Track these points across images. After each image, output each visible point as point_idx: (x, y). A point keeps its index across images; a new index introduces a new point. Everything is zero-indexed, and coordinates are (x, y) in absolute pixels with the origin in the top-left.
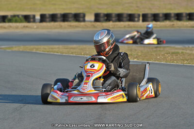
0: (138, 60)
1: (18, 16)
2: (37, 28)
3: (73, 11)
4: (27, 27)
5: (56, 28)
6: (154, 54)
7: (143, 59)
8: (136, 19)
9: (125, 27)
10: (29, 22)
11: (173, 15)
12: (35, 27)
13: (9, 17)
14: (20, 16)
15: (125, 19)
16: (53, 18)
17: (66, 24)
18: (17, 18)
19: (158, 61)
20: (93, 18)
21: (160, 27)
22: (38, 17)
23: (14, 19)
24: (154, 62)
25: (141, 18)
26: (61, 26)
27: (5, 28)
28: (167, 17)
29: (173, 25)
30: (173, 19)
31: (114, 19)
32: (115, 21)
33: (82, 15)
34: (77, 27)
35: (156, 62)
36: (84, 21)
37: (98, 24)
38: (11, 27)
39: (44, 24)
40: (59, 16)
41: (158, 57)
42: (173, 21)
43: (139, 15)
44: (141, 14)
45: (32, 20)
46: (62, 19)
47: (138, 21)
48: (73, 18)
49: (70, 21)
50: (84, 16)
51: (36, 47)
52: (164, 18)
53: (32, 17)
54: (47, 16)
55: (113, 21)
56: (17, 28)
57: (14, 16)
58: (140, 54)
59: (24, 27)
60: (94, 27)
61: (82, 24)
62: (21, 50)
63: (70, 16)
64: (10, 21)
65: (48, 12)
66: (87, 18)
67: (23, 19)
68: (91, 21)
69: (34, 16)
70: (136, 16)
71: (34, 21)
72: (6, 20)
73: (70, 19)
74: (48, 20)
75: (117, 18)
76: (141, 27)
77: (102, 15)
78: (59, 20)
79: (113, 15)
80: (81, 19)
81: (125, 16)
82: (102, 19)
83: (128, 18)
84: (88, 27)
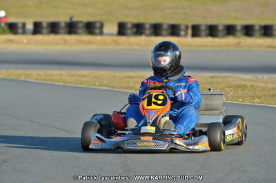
2: (29, 43)
3: (85, 19)
4: (12, 41)
5: (56, 44)
8: (182, 33)
10: (16, 33)
11: (239, 28)
12: (25, 41)
14: (3, 25)
15: (164, 32)
16: (54, 28)
17: (73, 38)
20: (115, 29)
21: (220, 46)
22: (30, 27)
25: (190, 31)
26: (65, 42)
28: (230, 30)
29: (239, 43)
30: (239, 34)
31: (148, 32)
32: (151, 35)
33: (98, 25)
34: (89, 43)
36: (101, 33)
37: (123, 38)
39: (38, 37)
40: (63, 25)
42: (239, 37)
43: (187, 27)
44: (190, 24)
45: (20, 31)
46: (67, 30)
47: (186, 35)
48: (84, 29)
49: (80, 34)
50: (102, 26)
52: (225, 32)
53: (20, 25)
54: (45, 24)
55: (147, 35)
59: (8, 41)
60: (117, 43)
61: (98, 38)
63: (80, 25)
65: (45, 20)
66: (106, 30)
67: (6, 28)
68: (111, 35)
69: (24, 25)
70: (183, 27)
71: (24, 32)
73: (80, 31)
74: (45, 31)
75: (152, 30)
76: (189, 45)
77: (129, 25)
78: (62, 31)
79: (147, 26)
80: (97, 31)
81: (165, 27)
82: (129, 32)
83: (170, 31)
84: (107, 43)
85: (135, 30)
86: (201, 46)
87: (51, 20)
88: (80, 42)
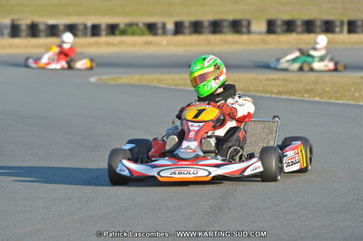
0: (321, 98)
1: (137, 25)
2: (169, 44)
3: (231, 17)
4: (150, 43)
5: (199, 45)
6: (352, 89)
7: (330, 98)
8: (337, 29)
10: (155, 34)
12: (165, 43)
13: (122, 26)
14: (141, 25)
15: (318, 29)
16: (197, 27)
17: (217, 38)
18: (134, 27)
19: (354, 100)
20: (263, 27)
22: (171, 26)
23: (130, 30)
24: (347, 102)
25: (346, 28)
26: (209, 43)
27: (113, 45)
31: (299, 29)
32: (303, 32)
33: (245, 23)
34: (235, 42)
35: (351, 102)
36: (249, 32)
37: (272, 37)
38: (123, 43)
39: (180, 38)
40: (206, 24)
41: (357, 94)
43: (342, 23)
44: (346, 19)
45: (160, 31)
46: (211, 29)
47: (341, 32)
48: (230, 28)
49: (225, 33)
50: (249, 24)
51: (160, 76)
53: (160, 26)
54: (187, 24)
55: (298, 33)
56: (134, 44)
57: (131, 25)
58: (327, 89)
59: (146, 43)
60: (264, 42)
61: (245, 37)
62: (133, 82)
63: (225, 24)
64: (123, 33)
65: (187, 19)
66: (254, 28)
67: (145, 29)
68: (260, 33)
69: (164, 25)
70: (338, 23)
71: (165, 33)
72: (117, 32)
73: (225, 30)
74: (187, 31)
75: (304, 28)
76: (344, 43)
77: (279, 23)
78: (206, 30)
79: (299, 23)
80: (244, 30)
81: (318, 23)
82: (279, 29)
83: (324, 27)
84: (254, 43)
85: (285, 28)
86: (357, 43)
87: (193, 19)
88: (225, 42)
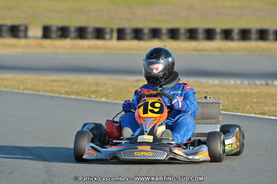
3: (9, 23)
8: (108, 36)
9: (89, 48)
11: (164, 31)
15: (90, 36)
20: (40, 33)
25: (115, 35)
28: (156, 33)
30: (164, 37)
31: (73, 35)
32: (76, 38)
33: (22, 28)
34: (13, 46)
36: (26, 37)
37: (47, 42)
42: (163, 41)
43: (112, 30)
44: (115, 27)
47: (111, 38)
48: (9, 33)
49: (3, 37)
50: (26, 29)
52: (150, 35)
55: (72, 39)
60: (41, 46)
61: (23, 41)
63: (5, 29)
66: (31, 33)
68: (36, 38)
70: (108, 31)
73: (4, 34)
75: (77, 34)
77: (54, 29)
79: (72, 29)
80: (22, 34)
81: (90, 30)
82: (54, 35)
83: (95, 34)
84: (31, 47)
85: (59, 33)
88: (5, 45)
